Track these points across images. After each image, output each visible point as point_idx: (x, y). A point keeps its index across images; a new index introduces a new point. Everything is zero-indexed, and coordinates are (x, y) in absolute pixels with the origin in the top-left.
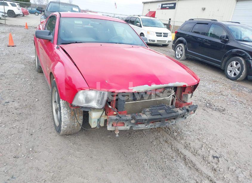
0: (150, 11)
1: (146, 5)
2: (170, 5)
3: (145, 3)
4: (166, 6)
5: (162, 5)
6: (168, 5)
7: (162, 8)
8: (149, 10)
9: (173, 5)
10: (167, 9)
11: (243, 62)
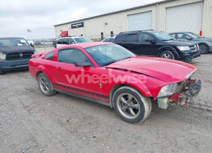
0: (63, 31)
1: (57, 27)
2: (79, 25)
3: (56, 26)
4: (75, 25)
5: (72, 25)
6: (77, 25)
7: (73, 27)
8: (61, 31)
9: (81, 24)
10: (77, 27)
11: (171, 53)
